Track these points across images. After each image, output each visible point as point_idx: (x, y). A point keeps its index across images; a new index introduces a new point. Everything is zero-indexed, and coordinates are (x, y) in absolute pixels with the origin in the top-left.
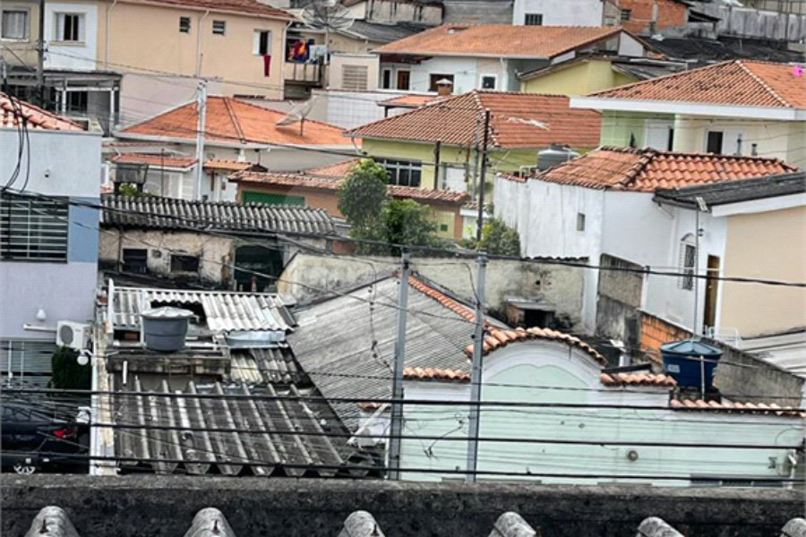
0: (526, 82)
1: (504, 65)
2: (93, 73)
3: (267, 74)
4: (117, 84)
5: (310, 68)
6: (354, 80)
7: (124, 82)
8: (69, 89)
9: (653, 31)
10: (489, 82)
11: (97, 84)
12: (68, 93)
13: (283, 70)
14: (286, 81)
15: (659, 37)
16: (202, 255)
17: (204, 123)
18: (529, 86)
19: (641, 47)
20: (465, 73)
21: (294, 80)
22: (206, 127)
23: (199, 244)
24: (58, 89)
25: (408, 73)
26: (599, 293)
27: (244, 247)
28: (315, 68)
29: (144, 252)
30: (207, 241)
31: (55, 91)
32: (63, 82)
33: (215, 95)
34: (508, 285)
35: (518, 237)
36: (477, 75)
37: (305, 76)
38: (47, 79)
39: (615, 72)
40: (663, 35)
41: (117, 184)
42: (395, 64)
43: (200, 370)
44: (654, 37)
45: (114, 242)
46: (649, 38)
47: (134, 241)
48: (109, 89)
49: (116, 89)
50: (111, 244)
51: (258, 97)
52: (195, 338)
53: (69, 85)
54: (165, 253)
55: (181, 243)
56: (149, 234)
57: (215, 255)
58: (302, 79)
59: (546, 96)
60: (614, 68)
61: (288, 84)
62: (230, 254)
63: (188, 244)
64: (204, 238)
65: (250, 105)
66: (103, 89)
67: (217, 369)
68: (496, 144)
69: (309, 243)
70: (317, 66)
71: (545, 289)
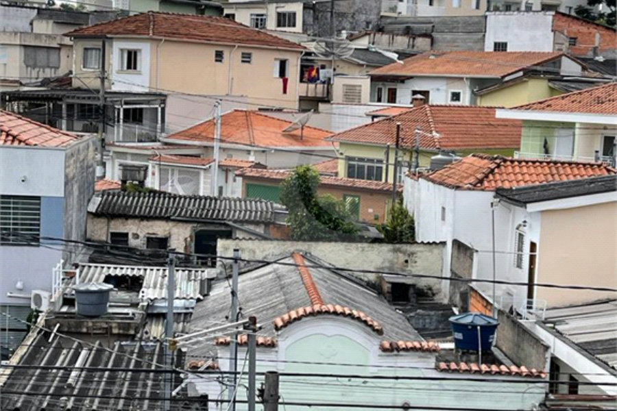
0: (481, 96)
1: (468, 83)
2: (146, 94)
3: (285, 91)
4: (164, 102)
5: (320, 87)
6: (352, 96)
7: (169, 101)
8: (125, 107)
9: (595, 54)
10: (456, 96)
11: (148, 102)
12: (125, 110)
13: (297, 88)
14: (300, 97)
15: (600, 59)
16: (170, 237)
17: (219, 133)
18: (483, 100)
19: (580, 67)
20: (438, 90)
21: (307, 97)
22: (221, 135)
23: (168, 228)
24: (117, 107)
25: (395, 89)
26: (451, 270)
27: (201, 231)
28: (324, 87)
29: (126, 235)
30: (173, 226)
31: (115, 108)
32: (121, 101)
33: (240, 109)
34: (383, 263)
35: (414, 224)
36: (447, 91)
37: (316, 93)
38: (108, 99)
39: (550, 87)
40: (604, 57)
41: (124, 182)
42: (386, 83)
43: (115, 331)
44: (597, 58)
45: (104, 227)
46: (592, 59)
47: (119, 227)
48: (158, 106)
49: (162, 106)
50: (101, 229)
51: (275, 110)
52: (129, 305)
53: (126, 103)
54: (141, 235)
55: (154, 228)
56: (130, 221)
57: (180, 237)
58: (313, 95)
59: (488, 108)
60: (550, 84)
61: (302, 99)
62: (191, 237)
63: (159, 229)
64: (171, 224)
65: (266, 116)
66: (152, 106)
67: (128, 330)
68: (438, 147)
69: (252, 227)
70: (326, 86)
71: (412, 266)
